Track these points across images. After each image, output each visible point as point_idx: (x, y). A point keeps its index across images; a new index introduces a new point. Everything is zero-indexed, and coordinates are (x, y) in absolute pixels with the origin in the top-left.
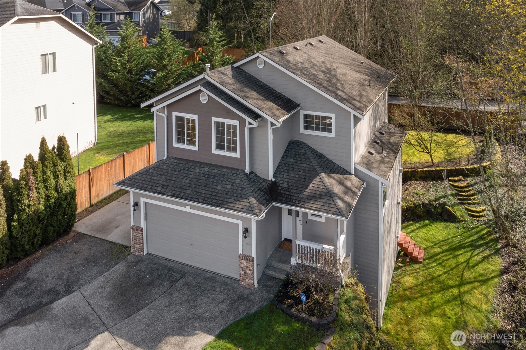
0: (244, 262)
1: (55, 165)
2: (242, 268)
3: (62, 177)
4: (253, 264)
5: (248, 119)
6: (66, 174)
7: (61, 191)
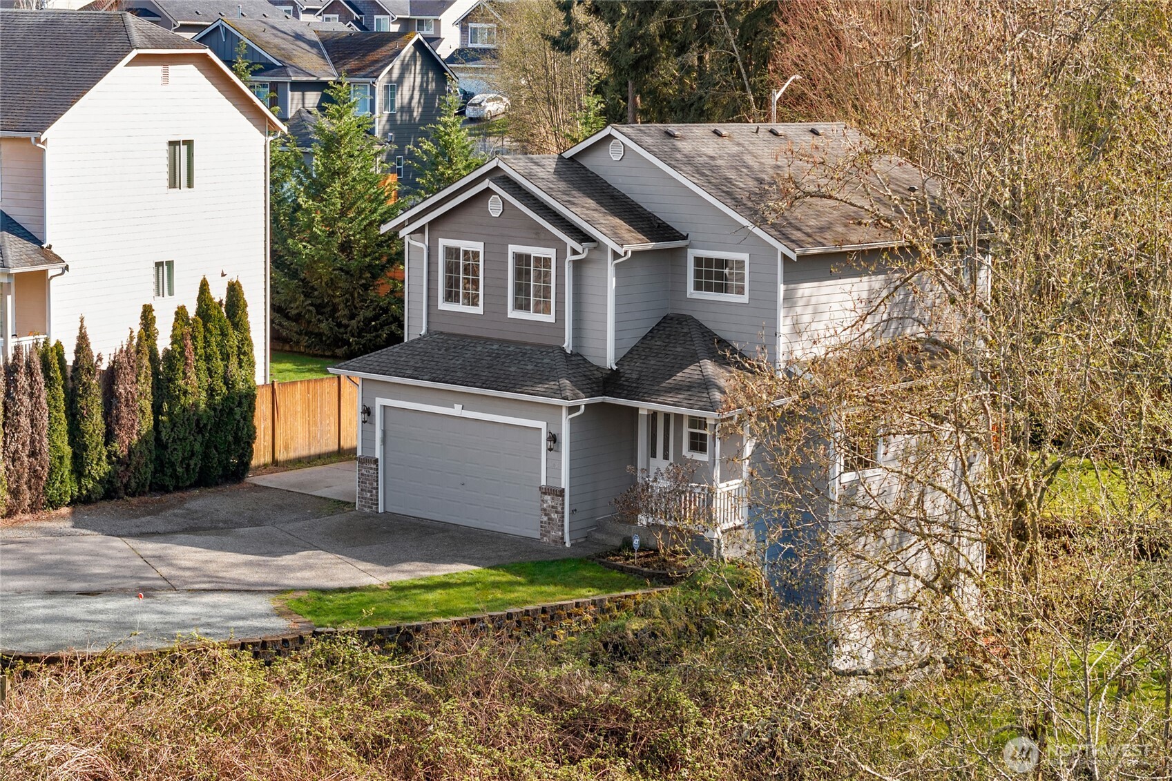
0: (548, 498)
1: (224, 334)
2: (545, 510)
3: (234, 361)
4: (563, 500)
5: (571, 243)
6: (242, 357)
7: (234, 386)
